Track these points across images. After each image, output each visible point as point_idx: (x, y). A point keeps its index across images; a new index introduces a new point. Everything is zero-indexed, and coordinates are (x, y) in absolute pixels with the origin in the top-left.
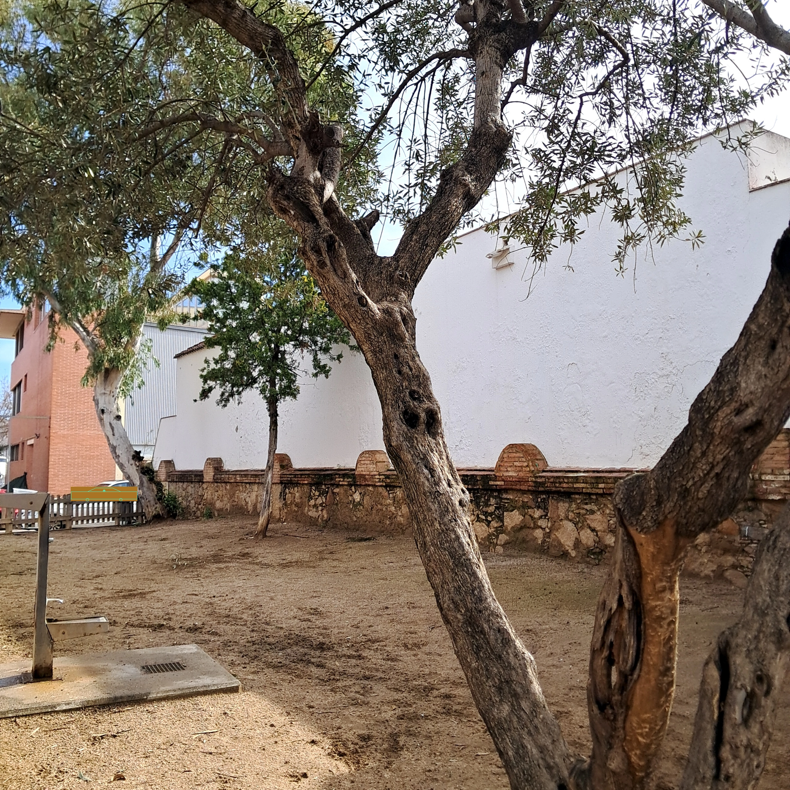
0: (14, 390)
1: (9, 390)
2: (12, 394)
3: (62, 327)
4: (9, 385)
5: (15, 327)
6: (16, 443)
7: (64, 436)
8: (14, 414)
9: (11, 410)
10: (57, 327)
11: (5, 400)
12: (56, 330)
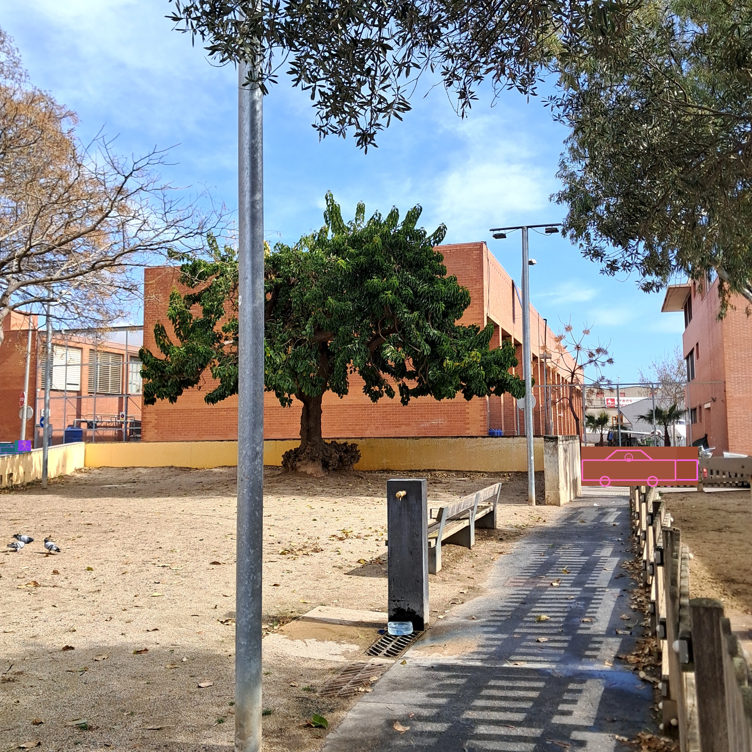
0: (687, 358)
1: (682, 358)
2: (685, 362)
3: (732, 295)
4: (681, 354)
5: (682, 301)
6: (694, 406)
7: (740, 399)
8: (689, 380)
9: (686, 377)
10: (727, 295)
11: (679, 368)
12: (726, 298)
